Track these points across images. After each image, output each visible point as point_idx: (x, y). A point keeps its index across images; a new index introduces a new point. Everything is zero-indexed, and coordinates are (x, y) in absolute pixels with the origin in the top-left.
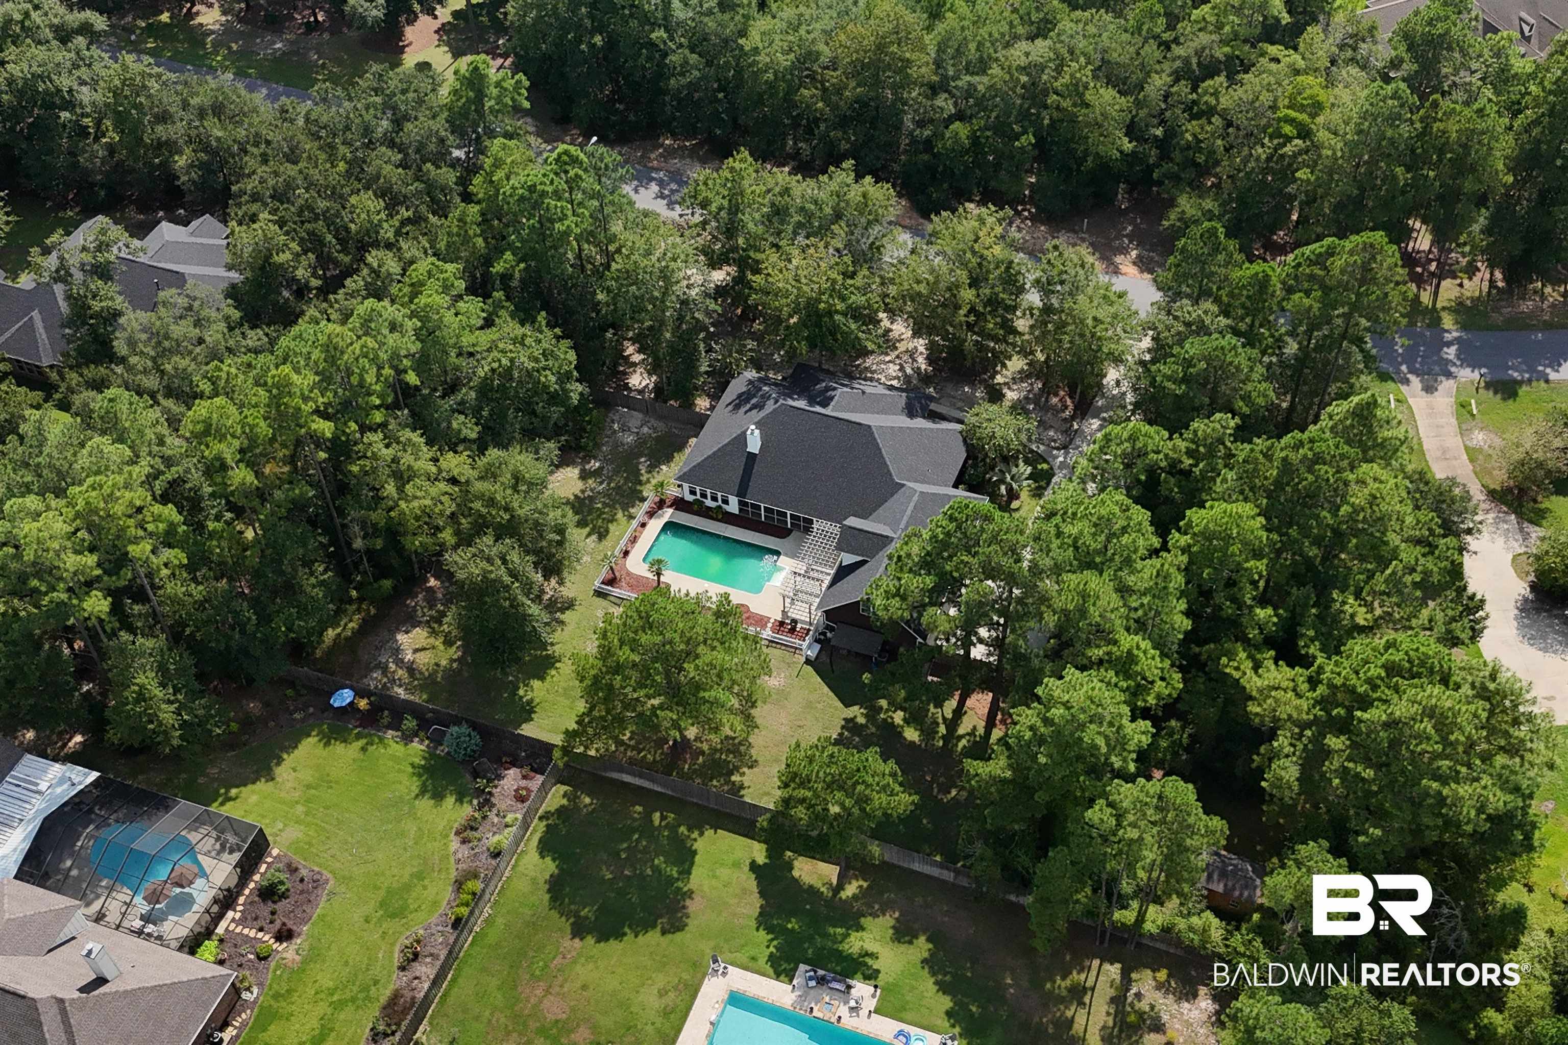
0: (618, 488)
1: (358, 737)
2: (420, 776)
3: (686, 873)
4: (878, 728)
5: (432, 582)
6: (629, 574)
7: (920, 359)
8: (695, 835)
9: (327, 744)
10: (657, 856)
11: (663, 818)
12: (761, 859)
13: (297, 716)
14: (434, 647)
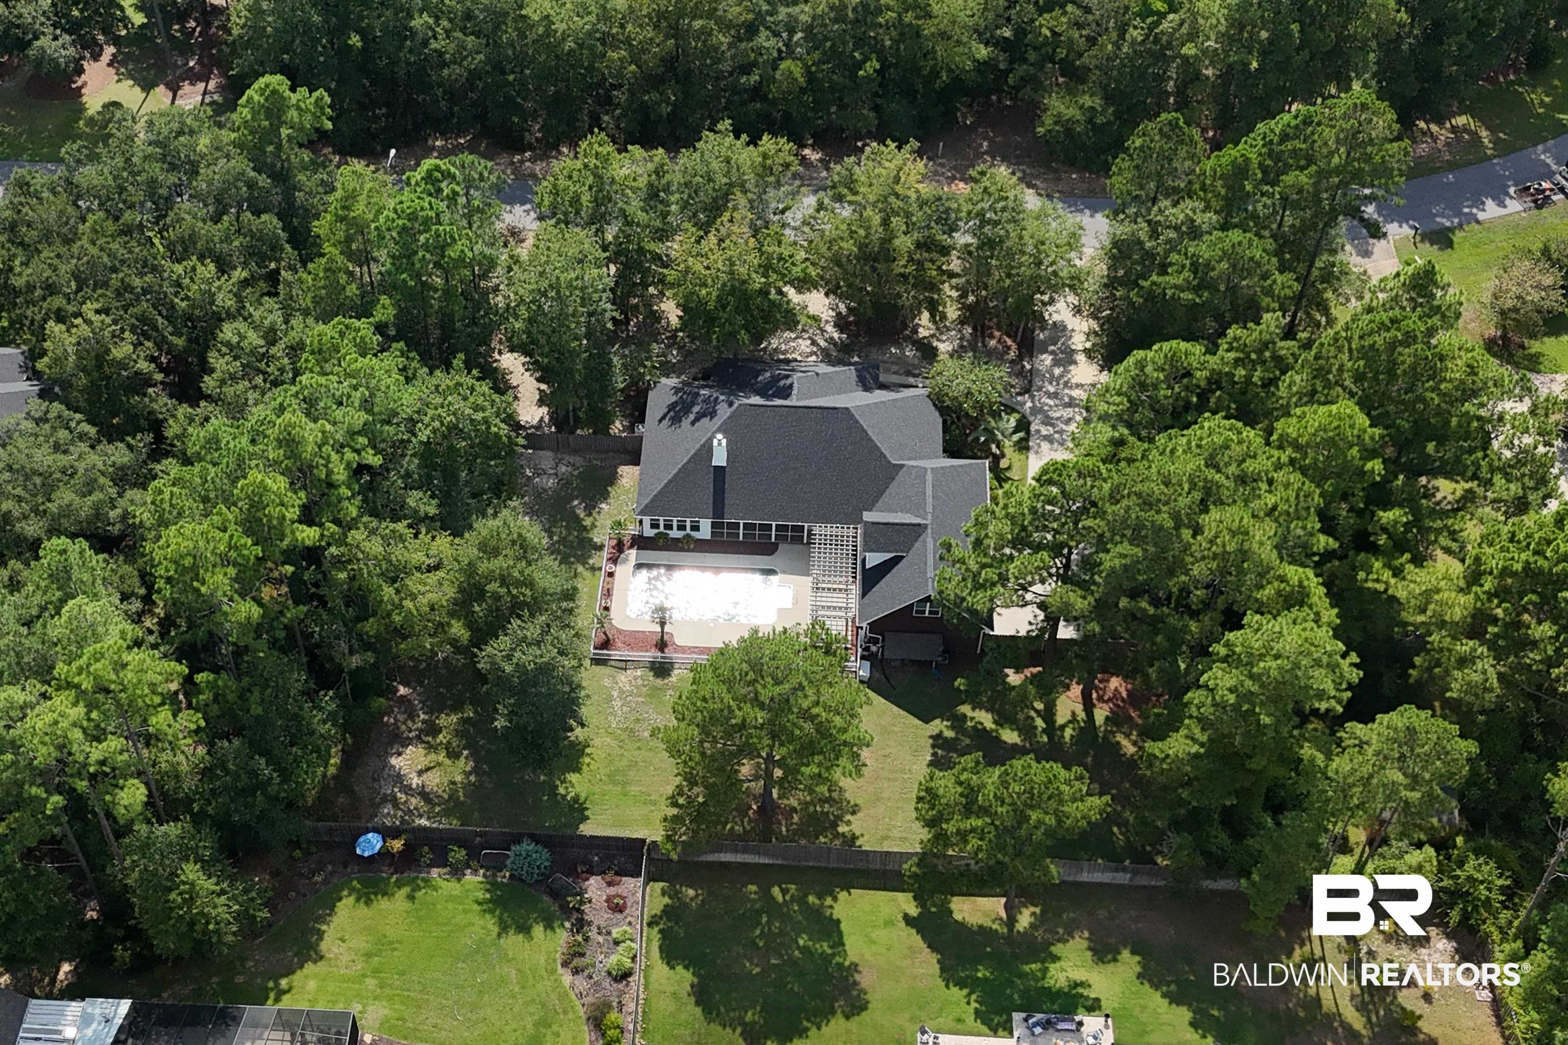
0: (562, 541)
1: (399, 885)
2: (491, 912)
3: (839, 943)
4: (969, 737)
5: (402, 691)
6: (620, 631)
7: (829, 328)
8: (829, 901)
9: (368, 902)
10: (798, 935)
11: (784, 892)
12: (913, 910)
13: (318, 879)
14: (439, 764)
